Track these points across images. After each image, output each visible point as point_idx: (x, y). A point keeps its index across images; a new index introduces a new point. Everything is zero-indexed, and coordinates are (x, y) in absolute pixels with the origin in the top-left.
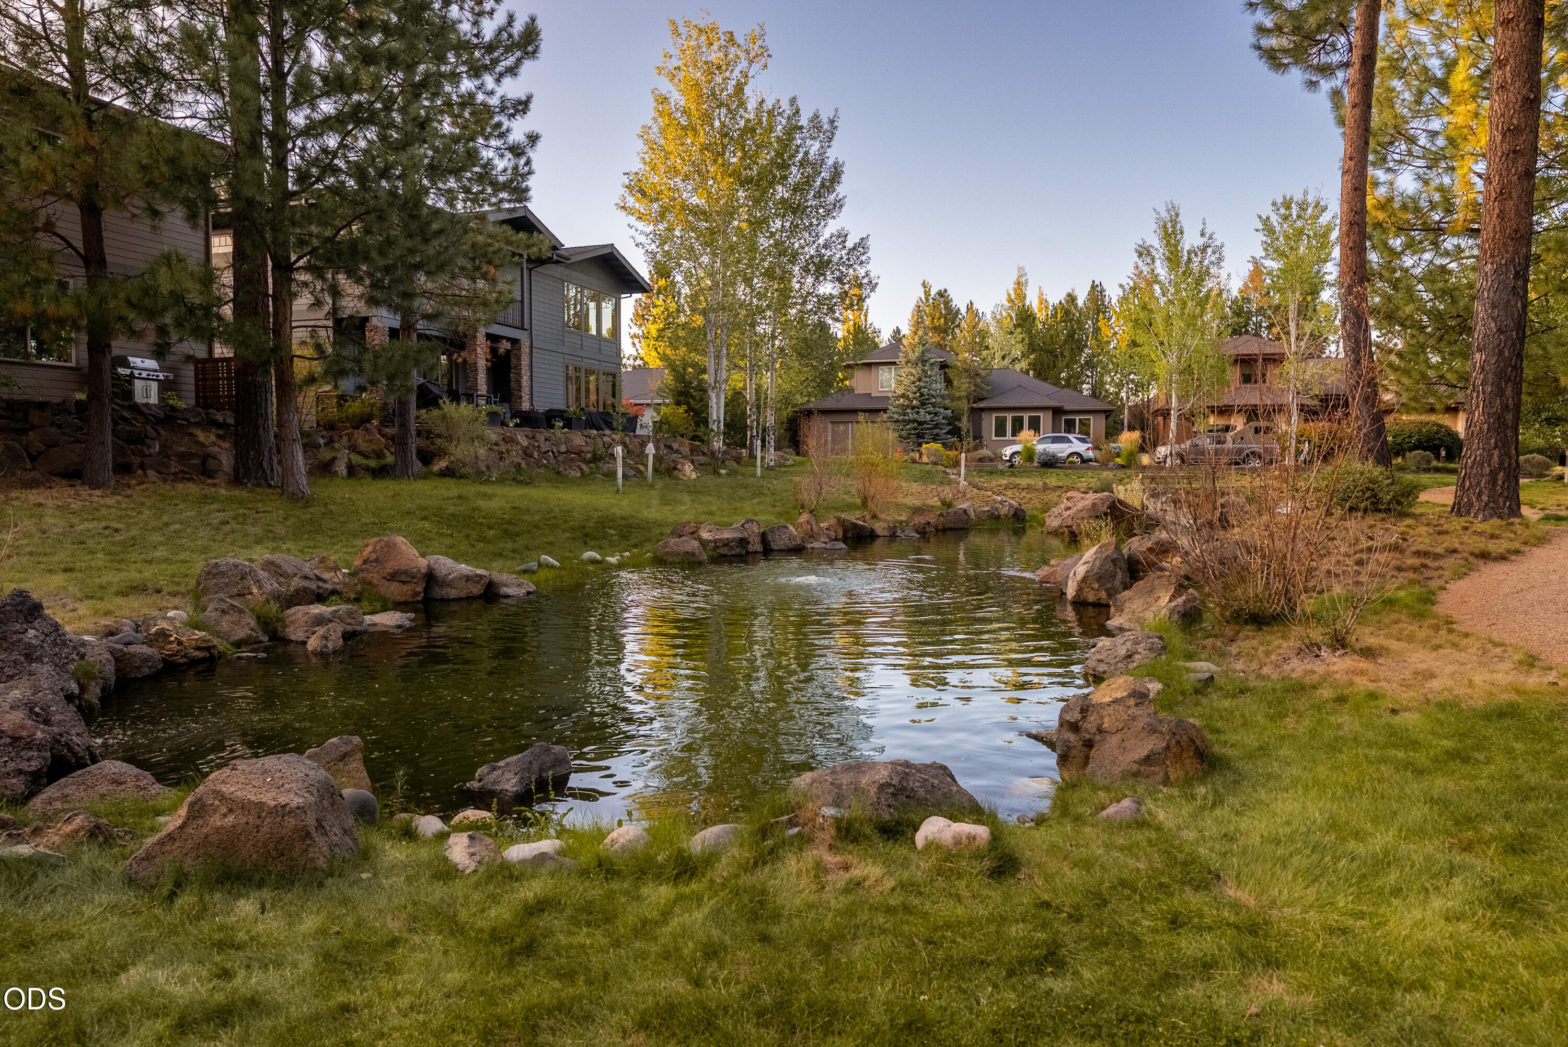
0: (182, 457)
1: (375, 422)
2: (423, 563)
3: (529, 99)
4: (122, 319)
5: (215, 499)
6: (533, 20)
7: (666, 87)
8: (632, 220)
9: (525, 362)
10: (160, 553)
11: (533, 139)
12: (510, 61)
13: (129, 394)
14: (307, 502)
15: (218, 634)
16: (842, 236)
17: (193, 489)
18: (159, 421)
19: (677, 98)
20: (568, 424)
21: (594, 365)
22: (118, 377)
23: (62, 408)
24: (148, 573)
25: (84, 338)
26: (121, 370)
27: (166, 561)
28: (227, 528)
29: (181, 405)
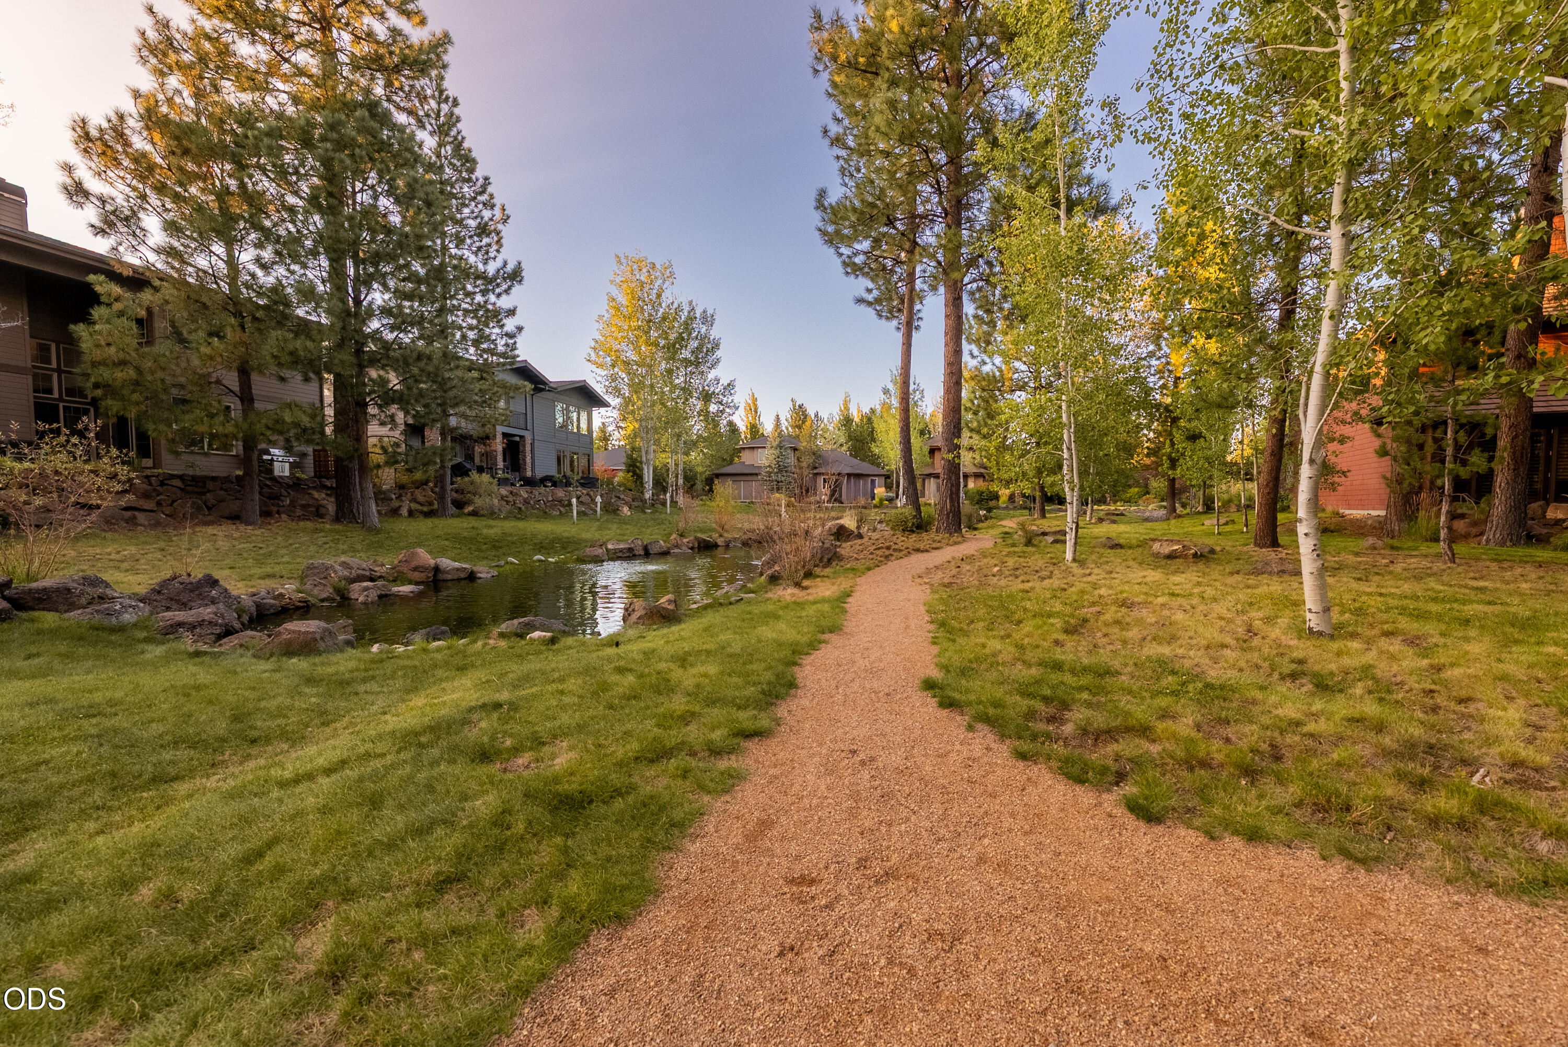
0: (304, 507)
1: (431, 484)
2: (432, 562)
3: (515, 308)
4: (262, 434)
5: (321, 531)
6: (520, 263)
7: (615, 292)
8: (594, 367)
9: (528, 448)
10: (286, 559)
11: (520, 329)
12: (504, 287)
13: (271, 471)
14: (378, 531)
15: (312, 596)
16: (718, 380)
17: (309, 524)
18: (289, 486)
19: (623, 299)
20: (555, 484)
21: (575, 449)
22: (263, 461)
23: (227, 479)
24: (277, 569)
25: (240, 443)
26: (265, 457)
27: (288, 563)
28: (327, 546)
29: (304, 476)
